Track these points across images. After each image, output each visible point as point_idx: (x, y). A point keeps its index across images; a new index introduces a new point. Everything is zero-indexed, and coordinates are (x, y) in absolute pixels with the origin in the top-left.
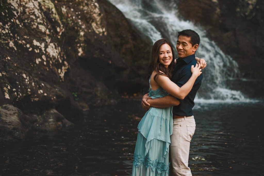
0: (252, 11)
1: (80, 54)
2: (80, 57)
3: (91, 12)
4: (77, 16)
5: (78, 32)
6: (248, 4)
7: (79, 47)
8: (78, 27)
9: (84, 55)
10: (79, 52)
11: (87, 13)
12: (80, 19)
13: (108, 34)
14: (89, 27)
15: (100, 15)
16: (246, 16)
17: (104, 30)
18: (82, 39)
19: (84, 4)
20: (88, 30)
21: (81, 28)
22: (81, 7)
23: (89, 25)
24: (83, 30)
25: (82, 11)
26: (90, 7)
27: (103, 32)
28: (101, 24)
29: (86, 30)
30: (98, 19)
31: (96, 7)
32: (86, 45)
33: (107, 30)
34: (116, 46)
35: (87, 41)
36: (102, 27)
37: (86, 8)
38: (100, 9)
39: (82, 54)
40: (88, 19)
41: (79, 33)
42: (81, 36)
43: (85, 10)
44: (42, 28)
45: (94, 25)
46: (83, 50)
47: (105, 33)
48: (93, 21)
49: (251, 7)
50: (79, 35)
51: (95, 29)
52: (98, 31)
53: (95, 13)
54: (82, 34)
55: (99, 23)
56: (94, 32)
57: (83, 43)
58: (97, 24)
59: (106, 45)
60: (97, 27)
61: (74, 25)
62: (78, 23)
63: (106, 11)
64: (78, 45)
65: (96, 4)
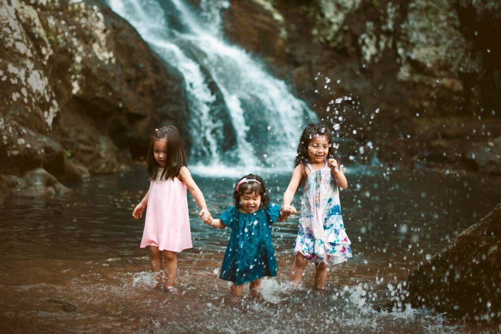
0: (337, 34)
1: (74, 92)
2: (75, 97)
3: (92, 26)
4: (71, 32)
5: (71, 56)
6: (331, 23)
7: (75, 79)
8: (72, 48)
9: (81, 92)
10: (72, 88)
11: (86, 28)
12: (75, 37)
13: (117, 61)
14: (89, 50)
15: (105, 31)
16: (328, 42)
17: (111, 55)
18: (78, 68)
19: (81, 15)
20: (87, 54)
21: (77, 51)
22: (77, 19)
23: (88, 47)
24: (80, 54)
25: (78, 25)
26: (90, 18)
27: (110, 59)
28: (107, 45)
29: (84, 54)
30: (102, 37)
31: (98, 19)
32: (84, 78)
33: (115, 56)
34: (129, 81)
35: (86, 71)
36: (109, 51)
37: (83, 21)
38: (105, 22)
39: (78, 92)
40: (87, 38)
41: (73, 59)
42: (77, 64)
43: (82, 24)
44: (22, 48)
45: (96, 47)
46: (80, 85)
47: (113, 61)
48: (94, 41)
49: (335, 28)
50: (73, 62)
51: (97, 54)
52: (102, 57)
53: (97, 28)
54: (78, 59)
55: (103, 44)
56: (96, 57)
57: (79, 74)
58: (101, 46)
59: (114, 78)
60: (101, 50)
61: (66, 45)
62: (71, 43)
63: (114, 27)
64: (73, 77)
65: (100, 15)
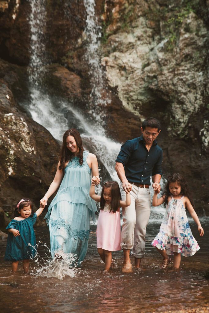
0: (184, 130)
1: (10, 173)
2: (10, 177)
3: (20, 131)
4: (6, 135)
5: (7, 150)
6: (180, 123)
7: (10, 166)
8: (7, 145)
9: (14, 174)
10: (9, 171)
11: (16, 132)
12: (9, 138)
13: (37, 153)
14: (19, 146)
15: (29, 133)
17: (33, 149)
18: (12, 158)
19: (13, 124)
20: (18, 149)
21: (10, 147)
22: (10, 126)
23: (18, 144)
24: (13, 149)
25: (11, 130)
26: (18, 126)
27: (33, 151)
28: (30, 143)
29: (15, 149)
30: (27, 137)
31: (24, 126)
32: (16, 164)
33: (36, 149)
34: (45, 166)
35: (17, 160)
36: (32, 146)
37: (14, 127)
38: (29, 128)
39: (12, 173)
40: (17, 138)
41: (9, 152)
42: (12, 155)
43: (14, 129)
45: (23, 143)
46: (13, 169)
47: (35, 153)
48: (22, 140)
50: (9, 154)
51: (24, 148)
52: (28, 150)
53: (24, 132)
54: (12, 152)
55: (28, 142)
56: (23, 151)
57: (13, 162)
58: (26, 143)
59: (36, 164)
60: (27, 146)
61: (4, 143)
62: (7, 142)
63: (34, 131)
64: (8, 164)
65: (25, 123)
